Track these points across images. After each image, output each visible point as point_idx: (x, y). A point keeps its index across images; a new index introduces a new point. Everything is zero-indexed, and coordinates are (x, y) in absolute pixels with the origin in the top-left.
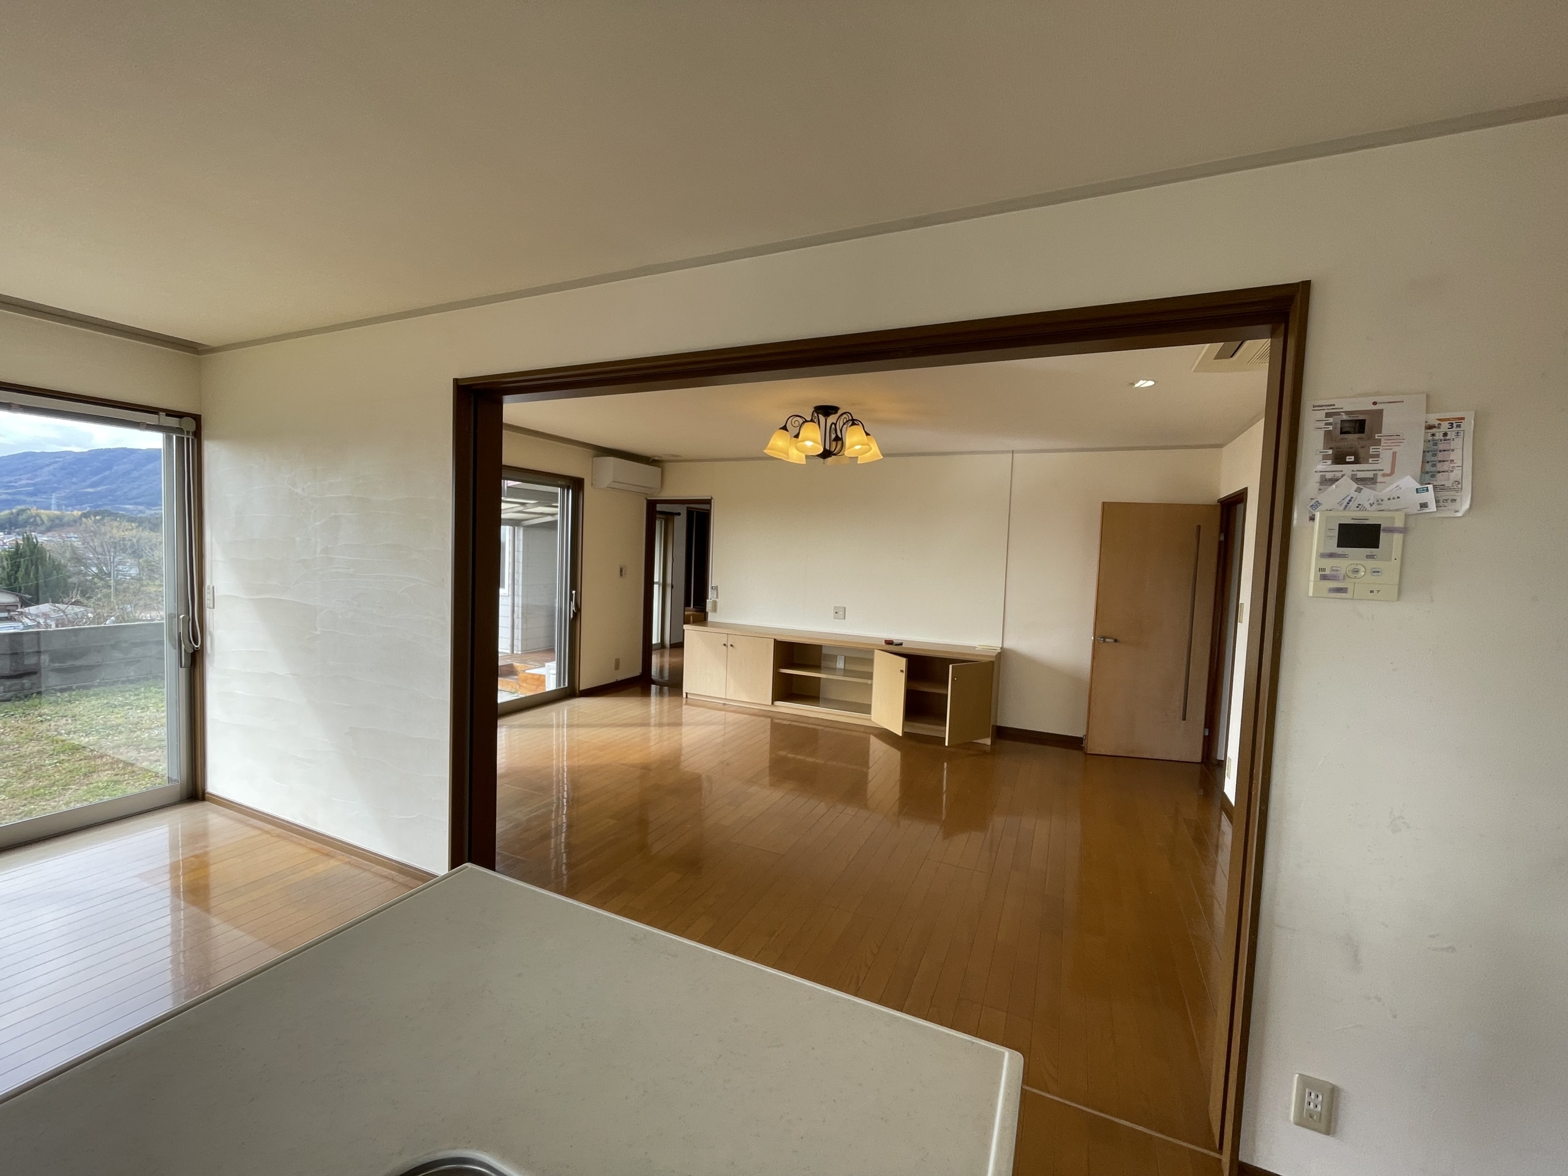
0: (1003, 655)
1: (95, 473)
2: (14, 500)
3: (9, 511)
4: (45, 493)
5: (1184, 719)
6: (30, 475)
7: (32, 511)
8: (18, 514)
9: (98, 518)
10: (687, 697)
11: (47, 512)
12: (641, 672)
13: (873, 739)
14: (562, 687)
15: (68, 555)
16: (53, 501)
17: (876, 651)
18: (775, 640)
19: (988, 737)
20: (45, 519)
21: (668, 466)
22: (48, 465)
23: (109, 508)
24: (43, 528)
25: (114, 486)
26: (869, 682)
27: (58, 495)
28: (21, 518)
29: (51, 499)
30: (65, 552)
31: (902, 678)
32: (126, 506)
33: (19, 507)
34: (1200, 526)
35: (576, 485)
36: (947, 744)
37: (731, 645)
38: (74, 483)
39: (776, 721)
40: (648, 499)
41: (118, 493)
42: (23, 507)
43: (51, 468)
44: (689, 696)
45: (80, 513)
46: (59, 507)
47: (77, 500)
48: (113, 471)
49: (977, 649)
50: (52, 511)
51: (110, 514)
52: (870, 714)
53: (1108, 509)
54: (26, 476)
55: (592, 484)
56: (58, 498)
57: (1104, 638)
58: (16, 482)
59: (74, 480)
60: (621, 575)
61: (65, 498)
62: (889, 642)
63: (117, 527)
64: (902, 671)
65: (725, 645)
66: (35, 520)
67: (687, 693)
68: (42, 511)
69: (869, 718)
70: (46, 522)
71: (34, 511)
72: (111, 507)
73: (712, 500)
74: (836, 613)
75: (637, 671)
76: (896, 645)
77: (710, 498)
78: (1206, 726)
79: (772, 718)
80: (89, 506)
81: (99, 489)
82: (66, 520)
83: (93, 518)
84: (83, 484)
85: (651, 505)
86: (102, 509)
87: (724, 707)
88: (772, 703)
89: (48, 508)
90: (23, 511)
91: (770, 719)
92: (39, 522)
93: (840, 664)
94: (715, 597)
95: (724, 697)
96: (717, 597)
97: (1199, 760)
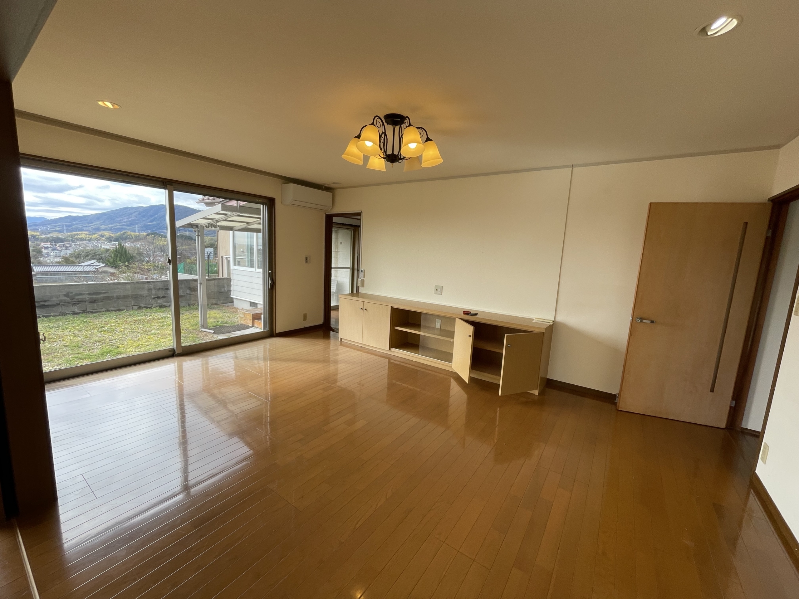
0: (553, 328)
1: (151, 216)
2: (122, 228)
3: (120, 233)
4: (133, 225)
5: (712, 390)
6: (127, 217)
7: (128, 233)
8: (123, 234)
9: (153, 236)
10: (341, 340)
11: (134, 233)
12: (323, 322)
13: (452, 380)
14: (266, 330)
15: (136, 252)
16: (136, 229)
17: (456, 318)
18: (391, 307)
19: (537, 389)
20: (133, 236)
21: (337, 192)
22: (134, 213)
23: (157, 232)
24: (132, 240)
25: (159, 222)
26: (452, 340)
27: (138, 226)
28: (124, 236)
29: (135, 227)
30: (135, 251)
31: (470, 340)
32: (164, 231)
33: (123, 231)
34: (747, 223)
35: (270, 203)
36: (500, 395)
37: (365, 309)
38: (144, 221)
39: (392, 361)
40: (326, 213)
41: (161, 225)
42: (125, 231)
43: (135, 214)
44: (342, 340)
45: (146, 234)
46: (139, 232)
47: (145, 228)
48: (158, 215)
49: (534, 321)
50: (136, 233)
51: (158, 234)
52: (452, 363)
53: (654, 208)
54: (125, 218)
55: (282, 202)
56: (138, 227)
57: (642, 319)
58: (122, 220)
59: (144, 219)
60: (306, 262)
61: (141, 227)
62: (467, 313)
63: (160, 240)
64: (470, 336)
65: (361, 309)
66: (130, 237)
67: (341, 339)
68: (132, 233)
69: (451, 366)
70: (133, 237)
71: (129, 233)
72: (158, 231)
73: (362, 213)
74: (436, 290)
75: (320, 321)
76: (471, 315)
77: (360, 212)
78: (733, 399)
79: (389, 359)
80: (150, 231)
81: (153, 223)
82: (141, 237)
83: (151, 236)
84: (148, 221)
85: (329, 218)
86: (154, 232)
87: (361, 349)
88: (390, 349)
89: (135, 232)
90: (125, 233)
91: (387, 360)
92: (131, 238)
93: (438, 325)
94: (363, 277)
95: (361, 343)
96: (364, 277)
97: (723, 425)
